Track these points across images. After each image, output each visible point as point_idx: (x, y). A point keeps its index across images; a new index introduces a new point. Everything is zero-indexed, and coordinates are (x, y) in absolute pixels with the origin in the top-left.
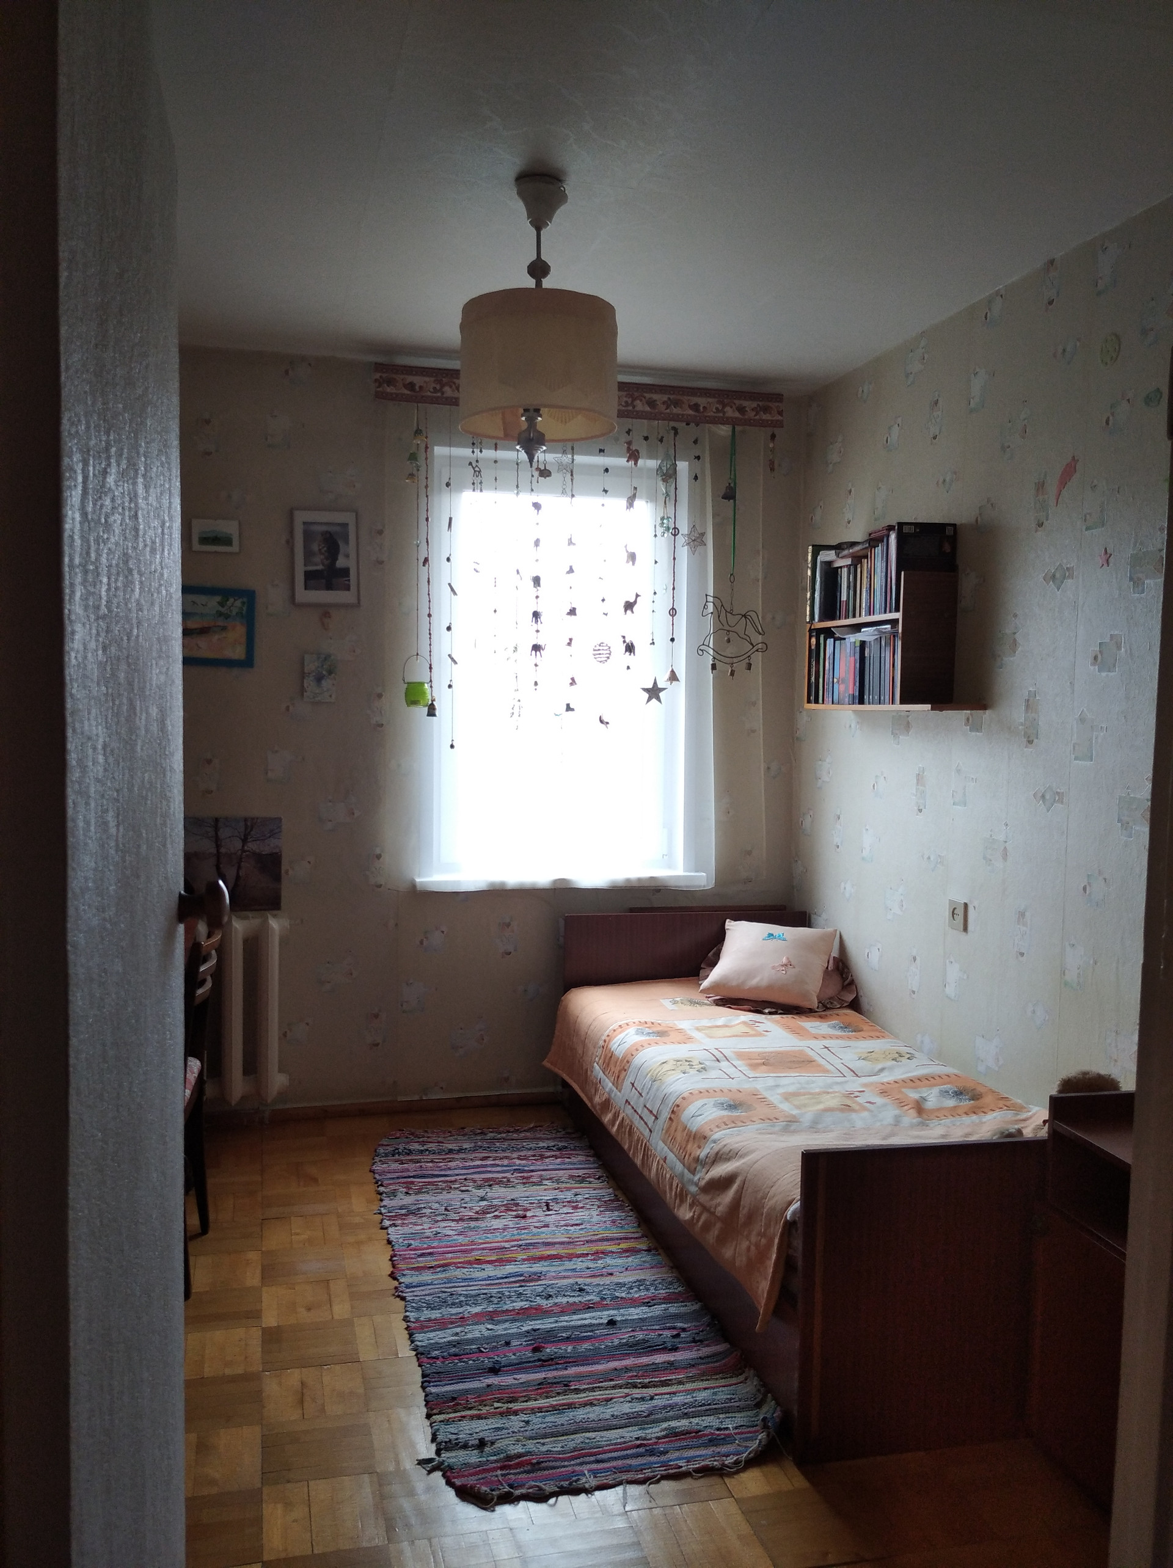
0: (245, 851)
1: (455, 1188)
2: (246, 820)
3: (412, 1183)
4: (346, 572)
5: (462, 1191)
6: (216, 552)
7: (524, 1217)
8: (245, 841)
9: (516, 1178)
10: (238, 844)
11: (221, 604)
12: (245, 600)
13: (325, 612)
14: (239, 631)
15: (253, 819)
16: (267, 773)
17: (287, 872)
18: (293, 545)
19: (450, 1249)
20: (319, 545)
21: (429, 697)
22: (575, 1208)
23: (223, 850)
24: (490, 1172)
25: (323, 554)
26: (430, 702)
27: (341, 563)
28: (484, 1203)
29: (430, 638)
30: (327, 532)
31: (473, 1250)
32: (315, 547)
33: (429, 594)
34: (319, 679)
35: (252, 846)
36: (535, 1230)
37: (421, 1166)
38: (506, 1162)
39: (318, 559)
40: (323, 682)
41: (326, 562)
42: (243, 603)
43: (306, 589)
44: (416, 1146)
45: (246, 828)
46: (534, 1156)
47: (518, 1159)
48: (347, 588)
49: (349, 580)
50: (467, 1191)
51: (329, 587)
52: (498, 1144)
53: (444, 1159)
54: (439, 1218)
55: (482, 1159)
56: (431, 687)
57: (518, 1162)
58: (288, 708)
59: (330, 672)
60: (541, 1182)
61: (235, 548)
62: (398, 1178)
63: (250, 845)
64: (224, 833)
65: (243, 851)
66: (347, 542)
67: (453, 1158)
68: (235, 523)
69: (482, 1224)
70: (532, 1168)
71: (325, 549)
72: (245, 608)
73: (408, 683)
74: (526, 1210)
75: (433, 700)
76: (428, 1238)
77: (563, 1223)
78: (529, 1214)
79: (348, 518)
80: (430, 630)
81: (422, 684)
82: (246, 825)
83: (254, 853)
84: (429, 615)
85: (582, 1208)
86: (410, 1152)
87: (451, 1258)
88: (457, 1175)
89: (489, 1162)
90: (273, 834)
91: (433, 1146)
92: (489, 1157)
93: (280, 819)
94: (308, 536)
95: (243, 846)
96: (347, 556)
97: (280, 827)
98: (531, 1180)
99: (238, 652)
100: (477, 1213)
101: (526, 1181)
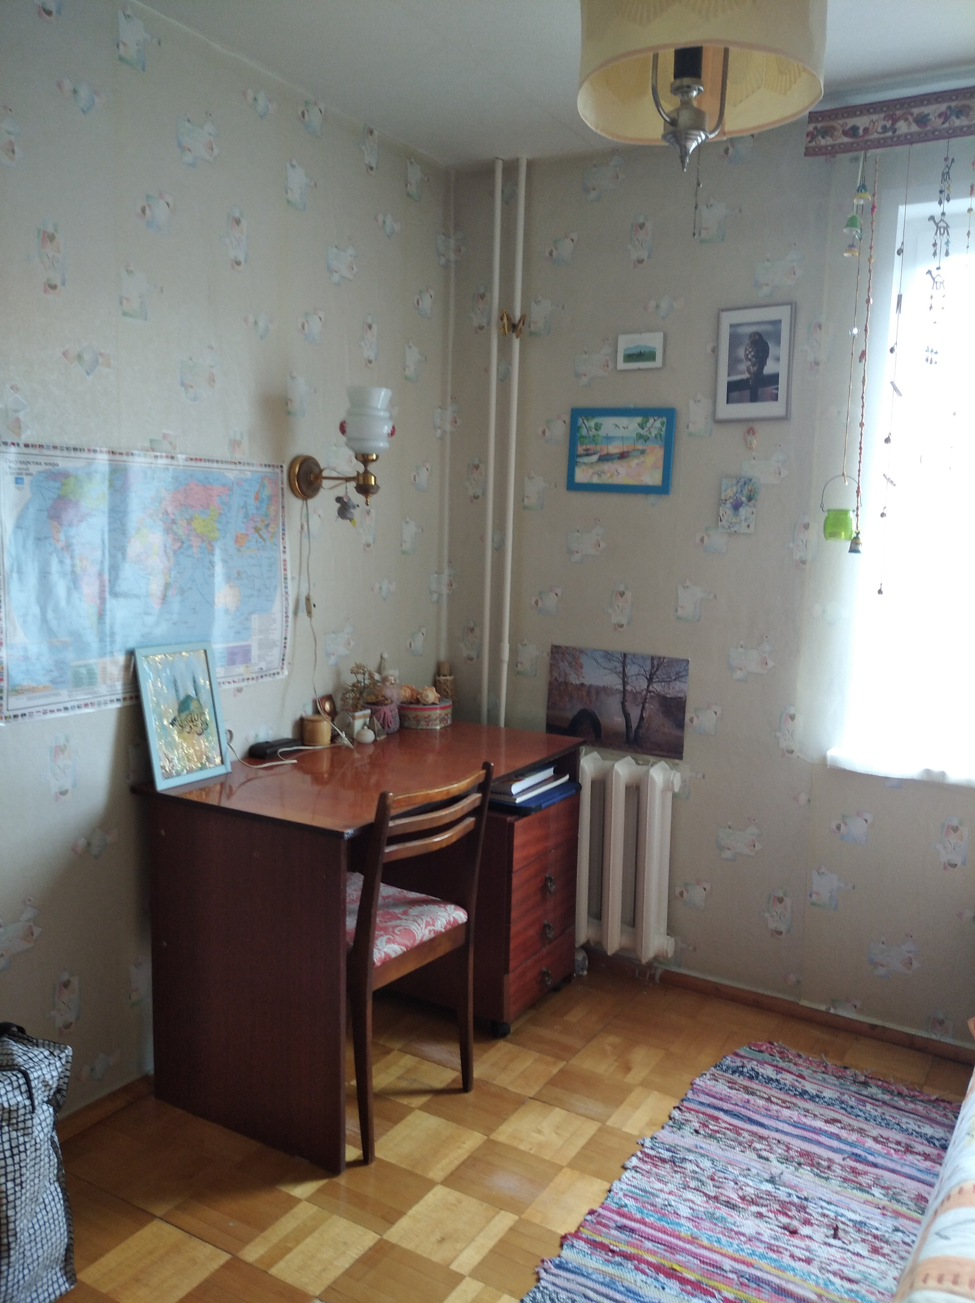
0: (650, 692)
1: (755, 1149)
2: (653, 658)
3: (716, 1119)
4: (774, 379)
5: (760, 1157)
6: (639, 369)
7: (794, 1232)
8: (650, 680)
9: (843, 1168)
10: (644, 684)
11: (642, 426)
12: (664, 419)
13: (750, 426)
14: (655, 455)
15: (660, 658)
16: (676, 611)
17: (691, 720)
18: (717, 355)
19: (660, 1235)
20: (746, 350)
21: (854, 528)
22: (875, 1250)
23: (629, 688)
24: (819, 1143)
25: (750, 360)
26: (854, 535)
27: (769, 369)
28: (769, 1187)
29: (860, 454)
30: (757, 334)
31: (684, 1250)
32: (741, 353)
33: (863, 398)
34: (737, 506)
35: (657, 687)
36: (786, 1260)
37: (748, 1101)
38: (854, 1137)
39: (743, 366)
40: (741, 509)
41: (754, 369)
42: (663, 424)
43: (727, 403)
44: (769, 1072)
45: (652, 668)
46: (898, 1143)
47: (875, 1139)
48: (775, 398)
49: (777, 389)
50: (767, 1159)
51: (754, 398)
52: (869, 1107)
53: (784, 1102)
54: (693, 1184)
55: (827, 1121)
56: (857, 515)
57: (870, 1143)
58: (702, 540)
59: (750, 499)
60: (870, 1187)
61: (658, 363)
62: (709, 1106)
63: (655, 685)
64: (632, 670)
65: (648, 691)
66: (778, 343)
67: (795, 1104)
68: (660, 336)
69: (734, 1217)
70: (880, 1161)
71: (752, 353)
72: (664, 429)
73: (829, 511)
74: (807, 1222)
75: (858, 534)
76: (653, 1205)
77: (835, 1267)
78: (805, 1230)
79: (782, 314)
80: (861, 443)
81: (846, 512)
82: (652, 663)
83: (658, 695)
84: (862, 425)
85: (884, 1255)
86: (754, 1076)
87: (648, 1251)
88: (777, 1130)
89: (832, 1129)
90: (679, 677)
91: (788, 1079)
92: (840, 1122)
93: (688, 662)
94: (734, 340)
95: (648, 686)
96: (778, 359)
97: (687, 670)
98: (861, 1179)
99: (654, 478)
100: (743, 1198)
101: (852, 1179)
